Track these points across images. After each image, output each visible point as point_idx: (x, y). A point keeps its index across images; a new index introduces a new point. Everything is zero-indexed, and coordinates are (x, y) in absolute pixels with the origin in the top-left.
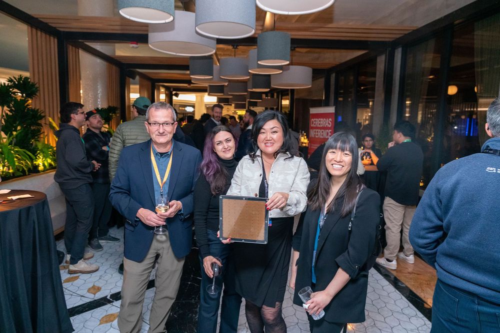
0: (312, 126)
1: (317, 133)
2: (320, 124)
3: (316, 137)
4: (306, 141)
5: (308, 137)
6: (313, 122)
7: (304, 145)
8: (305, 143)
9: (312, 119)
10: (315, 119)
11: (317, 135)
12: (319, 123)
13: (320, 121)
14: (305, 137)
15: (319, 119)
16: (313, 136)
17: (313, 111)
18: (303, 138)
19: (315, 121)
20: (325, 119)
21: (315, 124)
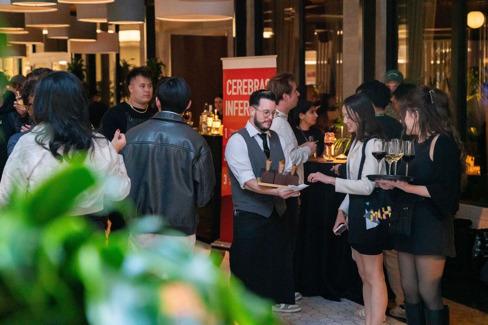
0: (229, 94)
1: (240, 108)
2: (246, 90)
3: (240, 114)
4: (218, 124)
5: (221, 117)
6: (230, 86)
7: (216, 132)
8: (217, 129)
9: (229, 81)
10: (234, 81)
11: (242, 111)
12: (244, 87)
13: (246, 84)
14: (216, 117)
15: (245, 80)
16: (233, 114)
17: (230, 63)
18: (210, 120)
19: (235, 84)
20: (256, 80)
21: (235, 90)
